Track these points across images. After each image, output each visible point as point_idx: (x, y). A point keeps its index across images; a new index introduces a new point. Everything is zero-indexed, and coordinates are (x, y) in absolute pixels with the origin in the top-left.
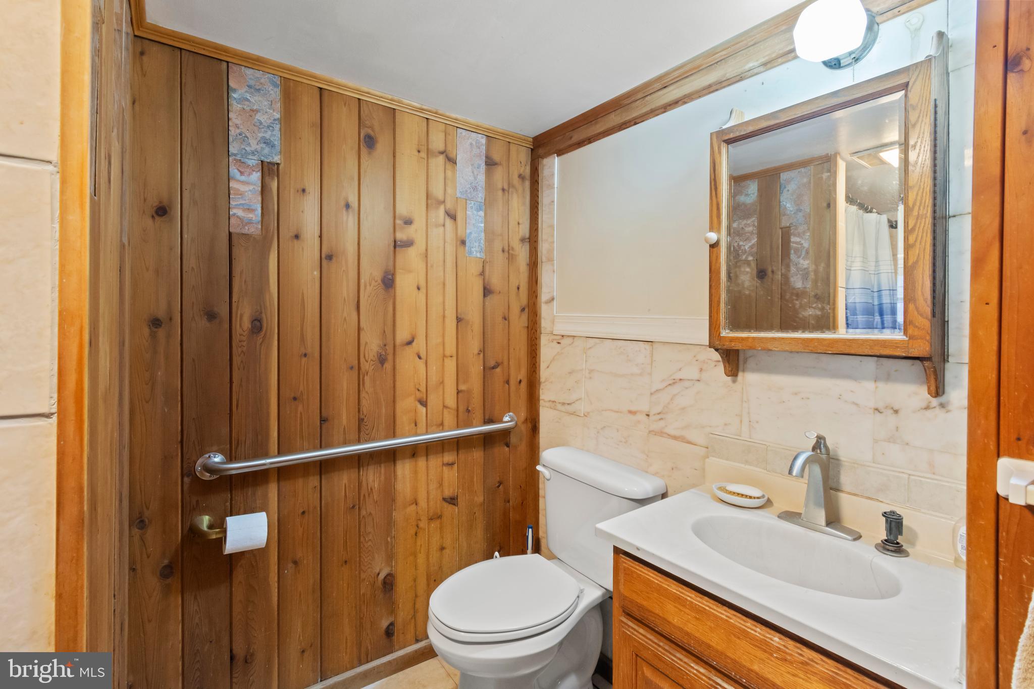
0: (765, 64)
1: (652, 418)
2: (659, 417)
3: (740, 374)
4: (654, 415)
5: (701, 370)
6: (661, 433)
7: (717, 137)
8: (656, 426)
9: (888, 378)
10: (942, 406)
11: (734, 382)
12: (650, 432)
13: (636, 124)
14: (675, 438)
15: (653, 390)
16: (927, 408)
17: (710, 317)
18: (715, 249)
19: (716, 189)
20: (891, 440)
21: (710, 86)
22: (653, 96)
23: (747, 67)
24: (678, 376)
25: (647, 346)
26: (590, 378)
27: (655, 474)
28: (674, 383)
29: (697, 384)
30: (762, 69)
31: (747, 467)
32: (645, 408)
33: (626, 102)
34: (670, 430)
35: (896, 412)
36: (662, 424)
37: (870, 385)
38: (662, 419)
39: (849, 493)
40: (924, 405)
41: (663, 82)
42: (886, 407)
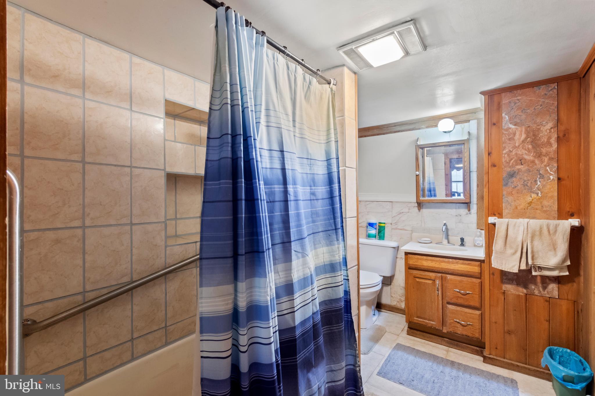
0: (427, 127)
1: (393, 224)
2: (395, 224)
3: (421, 210)
4: (394, 223)
5: (409, 209)
6: (396, 229)
7: (418, 147)
8: (394, 227)
9: (459, 208)
10: (470, 213)
11: (419, 212)
12: (392, 229)
13: (384, 134)
14: (401, 229)
15: (393, 216)
16: (467, 214)
17: (417, 194)
18: (418, 176)
19: (418, 160)
20: (460, 222)
21: (410, 129)
22: (391, 128)
23: (422, 127)
24: (402, 211)
25: (390, 203)
26: (368, 214)
27: (395, 241)
28: (400, 214)
29: (408, 213)
30: (425, 128)
31: (425, 234)
32: (390, 222)
33: (381, 127)
34: (399, 227)
35: (461, 216)
36: (396, 226)
37: (455, 210)
38: (396, 225)
39: (451, 236)
40: (466, 213)
41: (395, 125)
42: (458, 215)
